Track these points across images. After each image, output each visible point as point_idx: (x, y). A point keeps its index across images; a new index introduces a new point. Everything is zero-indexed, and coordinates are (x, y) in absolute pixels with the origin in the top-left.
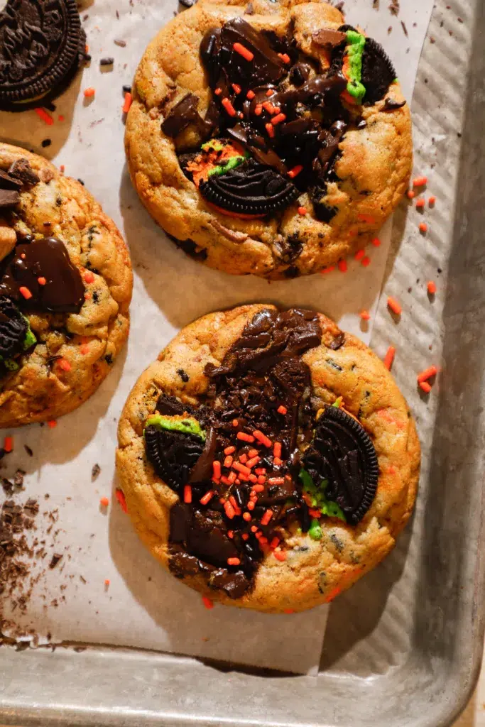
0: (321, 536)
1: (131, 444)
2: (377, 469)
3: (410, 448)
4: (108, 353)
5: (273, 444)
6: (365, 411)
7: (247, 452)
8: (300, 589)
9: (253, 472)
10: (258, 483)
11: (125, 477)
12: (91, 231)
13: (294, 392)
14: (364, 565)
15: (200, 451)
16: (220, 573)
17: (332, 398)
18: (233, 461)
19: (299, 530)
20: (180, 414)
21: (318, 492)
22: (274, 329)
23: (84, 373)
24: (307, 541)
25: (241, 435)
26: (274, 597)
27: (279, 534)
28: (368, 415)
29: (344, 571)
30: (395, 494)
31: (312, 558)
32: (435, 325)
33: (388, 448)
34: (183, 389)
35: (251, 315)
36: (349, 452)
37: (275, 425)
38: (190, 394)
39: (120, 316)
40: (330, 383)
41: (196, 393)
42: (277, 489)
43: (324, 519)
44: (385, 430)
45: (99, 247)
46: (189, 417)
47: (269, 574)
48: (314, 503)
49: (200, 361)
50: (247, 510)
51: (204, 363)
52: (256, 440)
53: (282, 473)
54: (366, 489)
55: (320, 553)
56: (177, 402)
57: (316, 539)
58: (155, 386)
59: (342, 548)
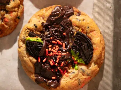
0: (78, 69)
1: (22, 46)
2: (93, 48)
3: (102, 42)
4: (18, 16)
5: (63, 44)
6: (88, 32)
7: (55, 46)
8: (73, 84)
9: (57, 52)
10: (59, 55)
11: (21, 56)
13: (68, 28)
14: (91, 76)
15: (42, 47)
16: (50, 81)
17: (78, 29)
18: (52, 49)
19: (72, 67)
20: (35, 36)
21: (76, 56)
22: (60, 11)
23: (12, 22)
24: (74, 70)
25: (53, 42)
26: (66, 87)
27: (66, 69)
28: (89, 33)
29: (85, 78)
30: (98, 55)
31: (76, 75)
33: (95, 42)
34: (36, 30)
35: (53, 8)
36: (84, 44)
37: (63, 38)
38: (38, 31)
39: (21, 5)
40: (78, 25)
41: (39, 31)
42: (65, 56)
43: (79, 64)
44: (94, 37)
46: (38, 37)
47: (64, 80)
48: (75, 59)
49: (40, 21)
50: (57, 63)
51: (41, 22)
52: (58, 43)
53: (66, 52)
54: (90, 54)
55: (78, 73)
56: (34, 34)
57: (77, 70)
58: (27, 29)
59: (84, 71)
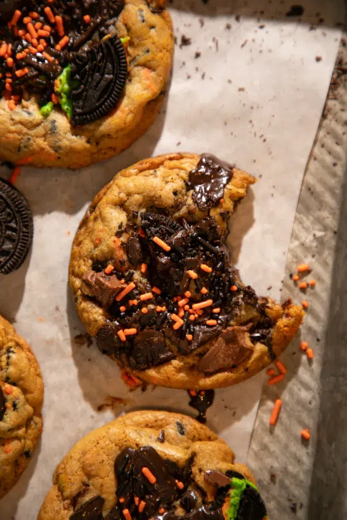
4: (27, 449)
12: (8, 351)
23: (8, 469)
32: (314, 384)
39: (35, 417)
45: (15, 364)
